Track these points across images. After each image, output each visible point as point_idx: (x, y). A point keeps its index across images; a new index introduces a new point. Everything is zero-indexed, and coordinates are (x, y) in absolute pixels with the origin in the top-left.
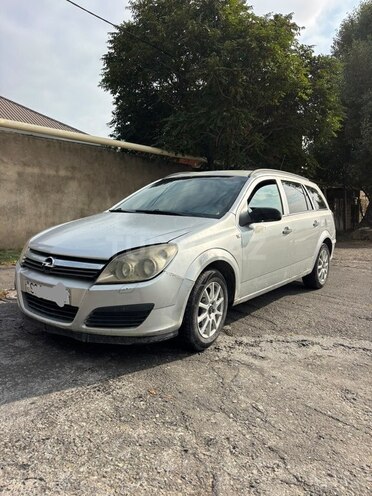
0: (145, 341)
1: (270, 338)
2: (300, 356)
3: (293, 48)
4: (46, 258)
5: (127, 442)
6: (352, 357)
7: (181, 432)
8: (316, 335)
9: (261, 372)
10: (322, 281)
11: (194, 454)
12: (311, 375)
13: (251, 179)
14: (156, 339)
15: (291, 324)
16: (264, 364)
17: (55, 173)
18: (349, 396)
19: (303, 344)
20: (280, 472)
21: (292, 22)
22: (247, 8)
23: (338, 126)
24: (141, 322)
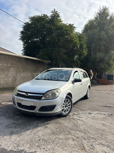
0: (54, 115)
1: (81, 112)
2: (90, 117)
3: (74, 32)
4: (25, 93)
5: (60, 139)
6: (102, 116)
7: (70, 136)
8: (92, 111)
9: (83, 121)
10: (88, 97)
11: (76, 140)
12: (95, 121)
13: (73, 71)
14: (56, 114)
15: (85, 108)
16: (82, 119)
17: (7, 65)
18: (105, 125)
19: (90, 113)
20: (96, 142)
21: (74, 26)
22: (61, 21)
23: (86, 53)
24: (53, 110)
